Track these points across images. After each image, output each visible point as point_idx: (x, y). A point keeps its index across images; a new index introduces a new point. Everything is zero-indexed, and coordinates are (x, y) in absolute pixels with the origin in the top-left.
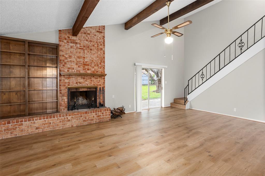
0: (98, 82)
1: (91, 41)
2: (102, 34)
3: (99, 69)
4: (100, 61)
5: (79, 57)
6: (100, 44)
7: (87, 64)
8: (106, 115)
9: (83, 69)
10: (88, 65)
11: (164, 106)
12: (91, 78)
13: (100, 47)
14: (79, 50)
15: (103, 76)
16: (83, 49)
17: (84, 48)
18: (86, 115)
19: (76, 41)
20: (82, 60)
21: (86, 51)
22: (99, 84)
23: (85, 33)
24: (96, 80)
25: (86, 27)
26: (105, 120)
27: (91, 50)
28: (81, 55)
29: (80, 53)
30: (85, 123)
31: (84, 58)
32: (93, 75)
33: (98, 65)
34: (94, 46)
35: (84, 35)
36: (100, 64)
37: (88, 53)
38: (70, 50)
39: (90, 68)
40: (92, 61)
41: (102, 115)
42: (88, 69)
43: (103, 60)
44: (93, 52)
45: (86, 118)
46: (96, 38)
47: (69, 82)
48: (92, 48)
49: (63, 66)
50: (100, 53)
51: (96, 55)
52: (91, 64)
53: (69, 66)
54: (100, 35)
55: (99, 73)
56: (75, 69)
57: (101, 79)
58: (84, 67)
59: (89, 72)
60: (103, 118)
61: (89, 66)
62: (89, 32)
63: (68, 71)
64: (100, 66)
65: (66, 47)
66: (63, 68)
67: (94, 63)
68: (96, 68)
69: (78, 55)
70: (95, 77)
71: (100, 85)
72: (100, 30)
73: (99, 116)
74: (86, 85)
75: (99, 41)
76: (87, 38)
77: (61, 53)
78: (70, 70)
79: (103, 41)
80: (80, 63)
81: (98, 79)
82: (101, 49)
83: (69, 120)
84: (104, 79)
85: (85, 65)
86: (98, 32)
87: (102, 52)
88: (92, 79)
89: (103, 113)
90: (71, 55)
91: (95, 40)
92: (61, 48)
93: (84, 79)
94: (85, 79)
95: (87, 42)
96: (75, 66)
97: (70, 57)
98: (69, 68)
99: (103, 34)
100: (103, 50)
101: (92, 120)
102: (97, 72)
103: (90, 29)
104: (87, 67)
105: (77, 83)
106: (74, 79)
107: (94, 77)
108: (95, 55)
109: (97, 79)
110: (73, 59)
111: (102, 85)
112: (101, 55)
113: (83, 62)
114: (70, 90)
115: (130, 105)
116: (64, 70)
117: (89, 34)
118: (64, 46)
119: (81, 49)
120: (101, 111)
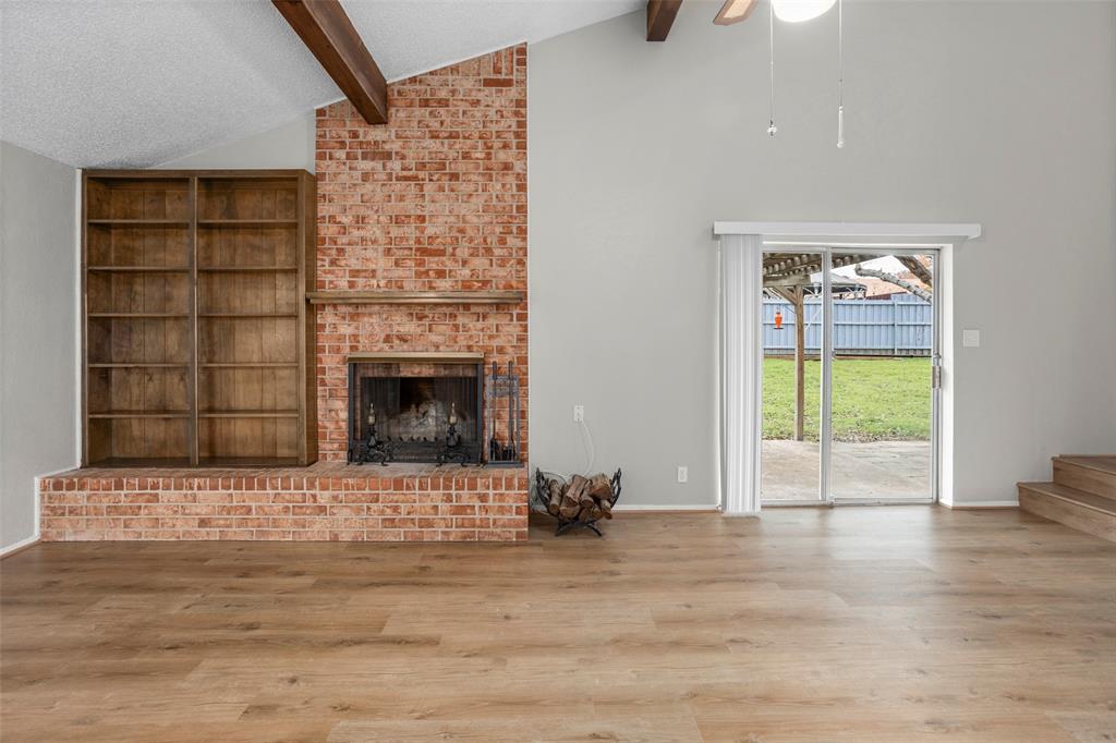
0: (491, 337)
1: (453, 136)
2: (513, 92)
3: (497, 271)
4: (498, 229)
5: (398, 220)
6: (497, 144)
7: (435, 247)
8: (502, 510)
9: (419, 275)
10: (441, 253)
11: (955, 500)
12: (453, 316)
13: (502, 156)
14: (399, 186)
15: (513, 302)
16: (415, 178)
17: (421, 174)
18: (398, 495)
19: (387, 147)
20: (410, 231)
21: (429, 188)
22: (495, 343)
23: (425, 103)
24: (480, 325)
25: (431, 73)
26: (492, 534)
27: (454, 177)
28: (410, 207)
29: (402, 198)
30: (392, 535)
31: (422, 219)
32: (465, 302)
33: (489, 251)
34: (466, 156)
35: (419, 112)
36: (502, 241)
37: (440, 196)
38: (360, 191)
39: (449, 264)
40: (462, 231)
41: (477, 504)
42: (441, 274)
43: (514, 221)
44: (463, 187)
45: (396, 509)
46: (478, 114)
47: (355, 337)
48: (461, 167)
49: (333, 263)
50: (499, 186)
51: (478, 202)
52: (454, 249)
53: (355, 264)
54: (500, 100)
55: (497, 289)
56: (379, 273)
57: (504, 320)
58: (421, 263)
59: (445, 285)
60: (484, 523)
61: (444, 255)
62: (443, 94)
63: (352, 285)
64: (497, 252)
65: (344, 178)
66: (331, 272)
67: (471, 240)
68: (480, 263)
69: (395, 207)
70: (473, 309)
71: (501, 350)
72: (497, 71)
73: (460, 510)
74: (432, 349)
75: (494, 128)
76: (435, 125)
77: (324, 209)
78: (360, 281)
79: (514, 128)
80: (405, 244)
81: (492, 321)
82: (507, 167)
83: (322, 509)
84: (523, 317)
85: (424, 252)
86: (488, 83)
87: (511, 180)
88: (460, 320)
89: (483, 498)
90: (362, 212)
91: (474, 127)
92: (324, 188)
93: (420, 319)
94: (426, 322)
95: (434, 145)
96: (381, 263)
97: (360, 221)
98: (355, 273)
99: (513, 89)
100: (518, 168)
101: (430, 524)
102: (485, 283)
103: (450, 78)
104: (433, 263)
105: (388, 339)
106: (375, 320)
107: (469, 310)
108: (473, 200)
109: (484, 317)
110: (373, 231)
111: (510, 350)
112: (507, 197)
113: (418, 241)
114: (361, 372)
115: (685, 469)
116: (335, 280)
117: (444, 103)
118: (335, 175)
119: (406, 179)
120: (473, 487)
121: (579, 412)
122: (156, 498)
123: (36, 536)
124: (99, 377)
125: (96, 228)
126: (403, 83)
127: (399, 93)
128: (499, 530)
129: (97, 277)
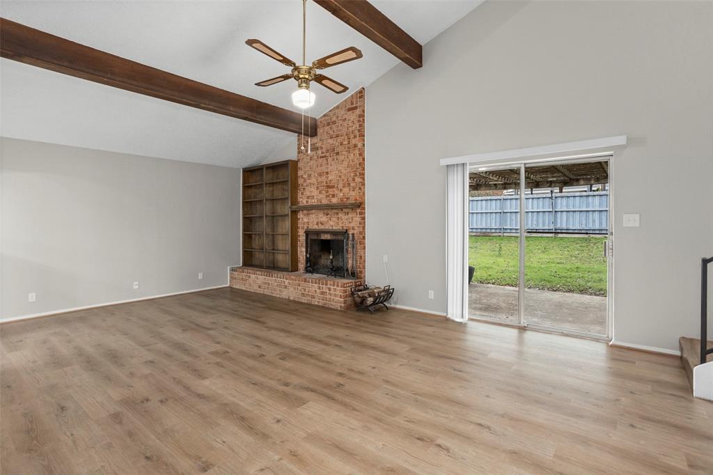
0: (350, 222)
1: (337, 136)
2: (358, 112)
3: (353, 193)
4: (352, 175)
5: (320, 175)
6: (352, 136)
7: (332, 184)
9: (327, 196)
10: (333, 187)
11: (615, 340)
12: (338, 214)
13: (354, 141)
14: (320, 160)
15: (359, 206)
16: (325, 156)
17: (328, 154)
18: (305, 284)
19: (317, 145)
20: (324, 179)
21: (330, 159)
22: (351, 225)
23: (328, 124)
24: (346, 217)
25: (330, 111)
26: (332, 305)
27: (338, 154)
28: (324, 169)
29: (321, 166)
30: (304, 300)
31: (327, 173)
32: (342, 207)
33: (349, 184)
34: (341, 144)
35: (327, 128)
36: (354, 180)
37: (333, 163)
38: (309, 164)
39: (336, 192)
40: (340, 177)
41: (328, 292)
42: (333, 196)
43: (359, 170)
44: (341, 158)
45: (305, 290)
46: (346, 125)
47: (308, 222)
48: (340, 149)
49: (302, 194)
50: (352, 155)
51: (345, 163)
52: (338, 185)
53: (308, 194)
54: (353, 116)
55: (352, 201)
56: (315, 197)
57: (354, 215)
58: (327, 192)
59: (334, 201)
60: (330, 300)
61: (335, 188)
62: (334, 119)
63: (307, 202)
64: (352, 184)
65: (305, 160)
66: (301, 197)
67: (343, 181)
68: (346, 190)
69: (319, 170)
70: (344, 210)
71: (353, 228)
72: (352, 104)
73: (323, 293)
74: (331, 228)
75: (351, 129)
76: (331, 132)
77: (300, 173)
78: (309, 200)
79: (358, 128)
80: (322, 185)
81: (350, 215)
82: (355, 146)
83: (286, 287)
84: (362, 213)
85: (328, 187)
86: (349, 110)
87: (357, 152)
88: (340, 215)
89: (330, 289)
90: (310, 172)
91: (344, 131)
92: (300, 165)
93: (327, 215)
94: (329, 216)
95: (331, 141)
96: (315, 193)
97: (310, 176)
98: (308, 197)
99: (358, 110)
100: (360, 145)
101: (313, 297)
102: (348, 199)
103: (336, 111)
104: (331, 191)
105: (317, 224)
106: (313, 216)
107: (342, 210)
108: (344, 163)
109: (348, 214)
110: (313, 180)
111: (356, 228)
112: (356, 160)
113: (326, 183)
114: (310, 237)
115: (432, 292)
116: (303, 201)
117: (334, 123)
118: (303, 159)
119: (323, 157)
120: (326, 285)
121: (386, 258)
122: (250, 277)
123: (228, 285)
124: (248, 237)
125: (247, 187)
126: (321, 118)
127: (320, 122)
128: (334, 304)
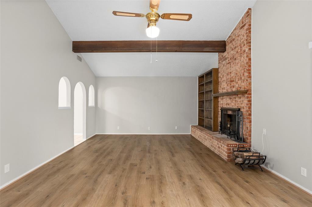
0: (242, 104)
1: (235, 48)
3: (243, 84)
4: (243, 71)
5: (228, 75)
6: (243, 45)
7: (233, 80)
8: (224, 151)
9: (230, 87)
12: (235, 98)
13: (243, 49)
14: (228, 66)
15: (246, 93)
16: (230, 63)
17: (231, 61)
19: (226, 57)
21: (232, 64)
22: (242, 106)
23: (231, 42)
24: (240, 100)
25: (232, 33)
27: (235, 59)
28: (229, 71)
29: (228, 69)
31: (231, 73)
32: (237, 94)
33: (241, 78)
34: (237, 52)
35: (230, 45)
36: (244, 75)
37: (233, 66)
38: (223, 69)
39: (235, 84)
40: (237, 74)
41: (221, 147)
42: (233, 87)
44: (237, 61)
46: (239, 39)
47: (223, 104)
48: (236, 56)
49: (220, 87)
51: (239, 64)
52: (235, 79)
53: (223, 87)
54: (243, 32)
55: (242, 89)
56: (225, 88)
57: (244, 99)
58: (231, 85)
59: (234, 89)
60: (221, 153)
61: (234, 82)
62: (234, 37)
64: (243, 78)
66: (220, 89)
67: (238, 76)
68: (239, 82)
69: (227, 71)
70: (239, 96)
71: (243, 108)
72: (243, 23)
73: (219, 147)
74: (232, 107)
75: (242, 41)
76: (232, 47)
77: (220, 75)
78: (223, 90)
79: (246, 39)
80: (228, 80)
81: (242, 99)
82: (245, 51)
85: (231, 81)
86: (241, 28)
87: (245, 55)
88: (237, 99)
90: (223, 74)
91: (239, 43)
92: (220, 70)
93: (231, 99)
94: (231, 100)
95: (232, 52)
96: (225, 86)
97: (223, 76)
99: (246, 26)
101: (216, 149)
102: (240, 88)
103: (235, 32)
105: (226, 105)
106: (225, 100)
107: (237, 96)
109: (240, 98)
110: (225, 78)
111: (245, 108)
112: (245, 61)
113: (230, 79)
114: (223, 112)
115: (305, 170)
116: (221, 91)
117: (234, 40)
118: (220, 66)
119: (229, 63)
120: (220, 143)
123: (190, 134)
125: (201, 86)
126: (228, 39)
127: (227, 42)
128: (223, 156)
129: (201, 94)
